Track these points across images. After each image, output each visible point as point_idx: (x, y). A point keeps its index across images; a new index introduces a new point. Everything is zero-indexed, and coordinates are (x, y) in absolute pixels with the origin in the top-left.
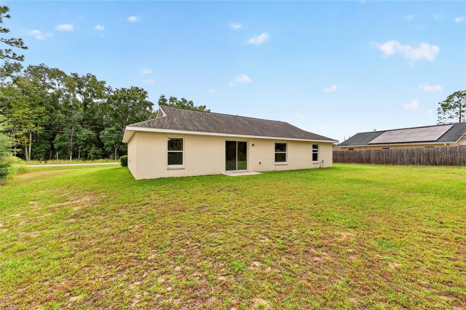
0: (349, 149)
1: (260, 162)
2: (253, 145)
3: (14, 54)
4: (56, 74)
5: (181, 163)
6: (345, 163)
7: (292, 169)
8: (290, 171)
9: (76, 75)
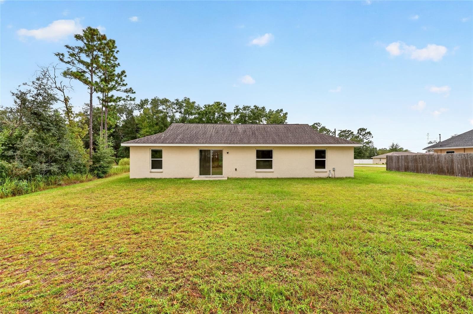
0: (447, 152)
1: (236, 169)
2: (228, 153)
3: (131, 98)
4: (165, 101)
5: (161, 168)
6: (419, 173)
7: (279, 177)
8: (278, 179)
9: (177, 100)
